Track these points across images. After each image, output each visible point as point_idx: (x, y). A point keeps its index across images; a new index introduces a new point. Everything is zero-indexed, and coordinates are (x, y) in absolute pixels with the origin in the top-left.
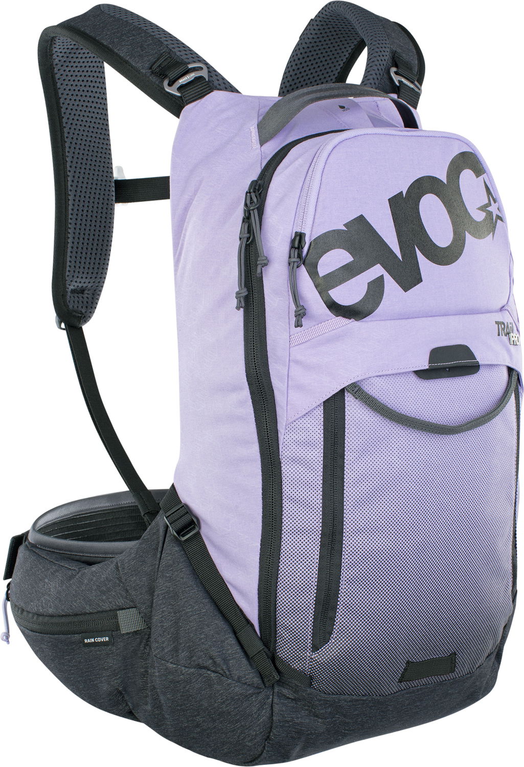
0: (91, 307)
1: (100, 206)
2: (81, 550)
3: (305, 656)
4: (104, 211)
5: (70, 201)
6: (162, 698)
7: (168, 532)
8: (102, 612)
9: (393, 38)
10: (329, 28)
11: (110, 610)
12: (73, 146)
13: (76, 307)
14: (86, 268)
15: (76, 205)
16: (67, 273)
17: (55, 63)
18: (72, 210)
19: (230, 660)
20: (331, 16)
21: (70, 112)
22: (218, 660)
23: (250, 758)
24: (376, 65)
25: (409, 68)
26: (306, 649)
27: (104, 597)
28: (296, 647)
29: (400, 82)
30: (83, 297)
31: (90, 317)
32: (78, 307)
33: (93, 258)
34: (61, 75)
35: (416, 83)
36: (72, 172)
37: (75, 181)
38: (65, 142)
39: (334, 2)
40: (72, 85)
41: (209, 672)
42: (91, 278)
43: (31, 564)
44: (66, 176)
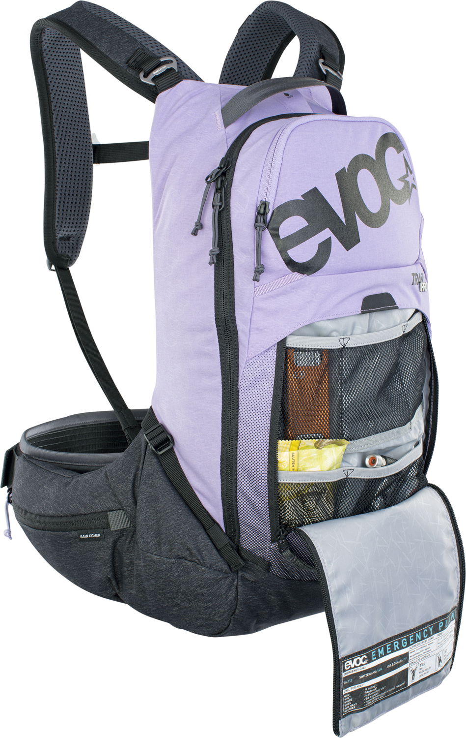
0: (76, 252)
1: (82, 167)
2: (70, 460)
3: (266, 547)
4: (85, 171)
5: (57, 164)
6: (146, 584)
7: (148, 447)
8: (95, 513)
9: (320, 34)
10: (264, 23)
11: (102, 512)
12: (59, 117)
13: (63, 251)
14: (72, 219)
15: (62, 167)
16: (56, 224)
17: (44, 49)
18: (60, 171)
19: (203, 551)
20: (266, 13)
21: (57, 88)
22: (194, 551)
23: (217, 631)
24: (307, 57)
25: (333, 59)
26: (266, 541)
27: (96, 501)
28: (258, 540)
29: (327, 71)
30: (69, 243)
31: (75, 260)
32: (65, 252)
33: (77, 211)
34: (49, 58)
35: (339, 72)
36: (59, 139)
37: (61, 147)
38: (53, 114)
39: (269, 2)
40: (57, 67)
41: (186, 562)
42: (76, 227)
43: (30, 473)
44: (54, 142)
